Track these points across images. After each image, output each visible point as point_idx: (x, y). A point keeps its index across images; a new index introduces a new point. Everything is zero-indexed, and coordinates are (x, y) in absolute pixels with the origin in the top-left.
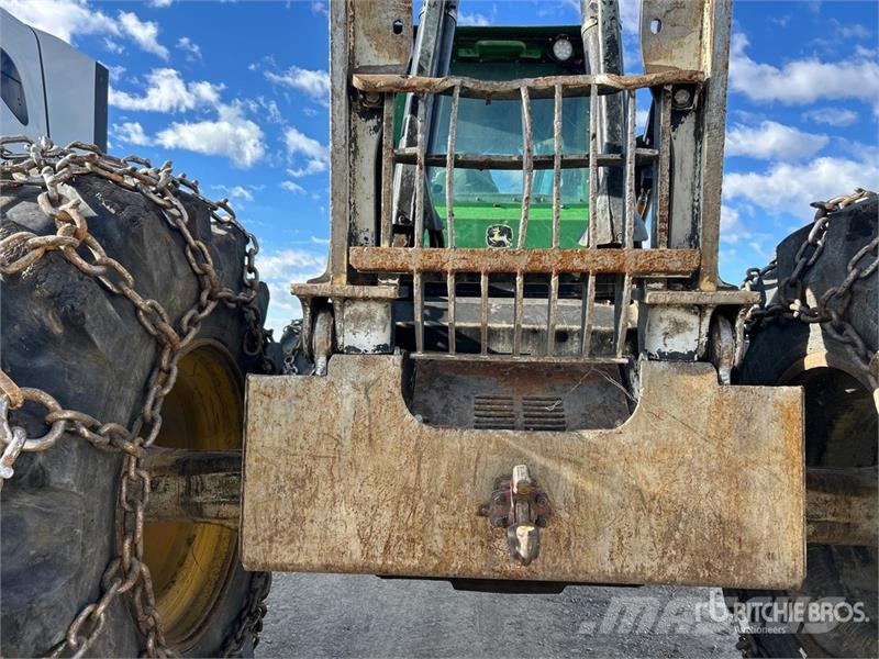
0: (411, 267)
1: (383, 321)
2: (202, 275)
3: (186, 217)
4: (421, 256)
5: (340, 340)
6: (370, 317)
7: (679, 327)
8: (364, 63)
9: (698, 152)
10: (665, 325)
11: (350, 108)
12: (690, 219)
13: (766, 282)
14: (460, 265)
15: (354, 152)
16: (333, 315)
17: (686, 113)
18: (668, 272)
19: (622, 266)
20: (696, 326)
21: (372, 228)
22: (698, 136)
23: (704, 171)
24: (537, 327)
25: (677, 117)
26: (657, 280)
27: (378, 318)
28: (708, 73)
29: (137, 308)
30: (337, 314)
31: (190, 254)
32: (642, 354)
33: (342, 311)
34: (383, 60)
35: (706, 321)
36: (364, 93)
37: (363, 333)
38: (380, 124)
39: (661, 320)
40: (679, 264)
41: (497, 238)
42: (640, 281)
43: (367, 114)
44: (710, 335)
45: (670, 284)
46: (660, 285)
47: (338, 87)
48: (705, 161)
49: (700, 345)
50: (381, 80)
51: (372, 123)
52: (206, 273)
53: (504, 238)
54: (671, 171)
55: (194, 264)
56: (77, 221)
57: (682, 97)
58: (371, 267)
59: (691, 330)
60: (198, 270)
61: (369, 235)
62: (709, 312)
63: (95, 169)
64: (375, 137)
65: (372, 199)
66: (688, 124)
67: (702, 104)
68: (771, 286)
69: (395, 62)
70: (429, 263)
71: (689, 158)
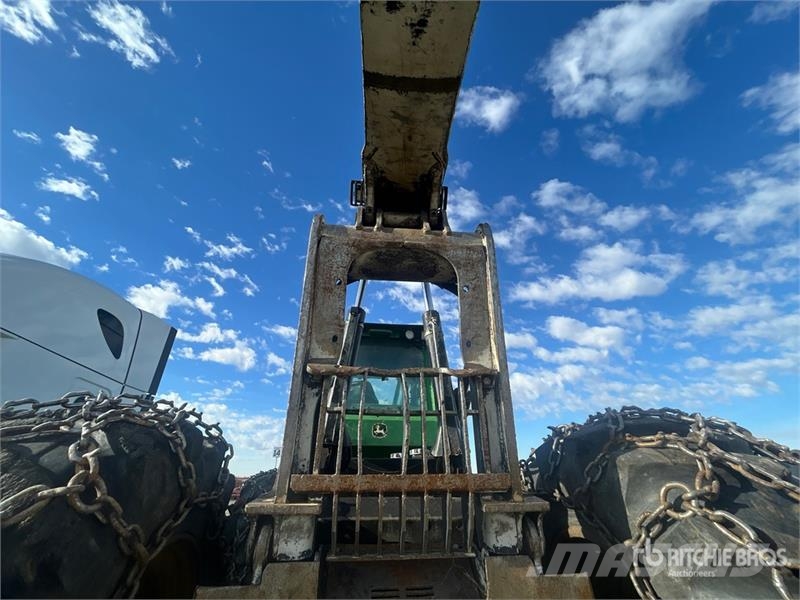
0: (332, 489)
1: (309, 530)
2: (185, 488)
3: (185, 445)
4: (339, 480)
5: (275, 549)
6: (299, 528)
7: (504, 527)
8: (314, 357)
9: (499, 411)
10: (495, 525)
11: (303, 381)
12: (499, 450)
13: (531, 470)
14: (365, 487)
15: (303, 408)
16: (273, 528)
17: (489, 390)
18: (493, 489)
19: (467, 486)
20: (514, 526)
21: (308, 458)
22: (497, 402)
23: (504, 423)
24: (412, 518)
25: (486, 390)
26: (487, 494)
27: (305, 528)
28: (498, 368)
29: (118, 535)
30: (276, 527)
31: (180, 473)
32: (483, 550)
33: (280, 524)
34: (325, 356)
35: (520, 522)
36: (312, 376)
37: (293, 542)
38: (320, 391)
39: (492, 522)
40: (499, 484)
41: (378, 431)
42: (478, 496)
43: (312, 386)
44: (523, 532)
45: (496, 497)
46: (489, 497)
47: (297, 371)
48: (504, 417)
49: (519, 540)
50: (323, 368)
51: (316, 391)
52: (189, 485)
53: (382, 431)
54: (487, 423)
55: (181, 481)
56: (91, 468)
57: (487, 382)
58: (304, 490)
59: (511, 529)
60: (183, 484)
61: (305, 463)
62: (521, 516)
63: (128, 418)
64: (317, 398)
65: (310, 439)
66: (491, 395)
67: (497, 385)
68: (535, 473)
69: (332, 357)
70: (345, 486)
71: (494, 414)
